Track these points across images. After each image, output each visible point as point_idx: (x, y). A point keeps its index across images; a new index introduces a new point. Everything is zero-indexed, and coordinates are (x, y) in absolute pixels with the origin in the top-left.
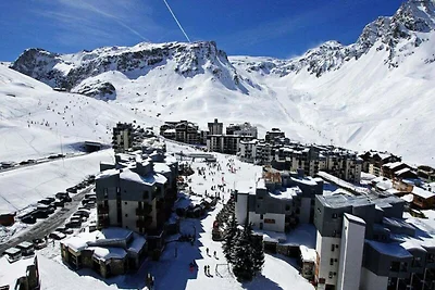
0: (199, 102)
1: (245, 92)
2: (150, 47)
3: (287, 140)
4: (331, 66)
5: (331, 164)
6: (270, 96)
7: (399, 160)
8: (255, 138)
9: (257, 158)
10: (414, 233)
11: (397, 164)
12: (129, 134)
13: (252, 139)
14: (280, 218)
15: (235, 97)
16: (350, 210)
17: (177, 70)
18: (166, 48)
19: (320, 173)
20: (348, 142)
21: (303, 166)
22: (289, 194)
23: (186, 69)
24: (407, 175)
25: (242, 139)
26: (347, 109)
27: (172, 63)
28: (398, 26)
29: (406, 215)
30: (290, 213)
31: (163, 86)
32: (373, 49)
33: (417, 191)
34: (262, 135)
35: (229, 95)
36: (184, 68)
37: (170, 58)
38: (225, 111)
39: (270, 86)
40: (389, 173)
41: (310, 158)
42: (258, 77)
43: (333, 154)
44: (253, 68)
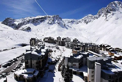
0: (54, 32)
1: (67, 29)
2: (41, 17)
3: (79, 42)
4: (90, 21)
5: (91, 48)
6: (74, 29)
7: (110, 46)
8: (70, 41)
10: (115, 67)
11: (110, 48)
12: (34, 41)
14: (77, 64)
15: (64, 30)
16: (96, 61)
17: (48, 23)
18: (45, 17)
19: (88, 51)
20: (96, 42)
21: (83, 49)
22: (80, 57)
23: (51, 23)
24: (113, 51)
25: (66, 42)
26: (95, 33)
27: (47, 21)
28: (108, 10)
29: (112, 62)
30: (80, 62)
31: (44, 28)
32: (101, 16)
33: (115, 55)
34: (72, 41)
35: (63, 30)
36: (50, 22)
38: (62, 34)
39: (74, 27)
41: (85, 47)
42: (70, 24)
43: (92, 45)
44: (69, 22)
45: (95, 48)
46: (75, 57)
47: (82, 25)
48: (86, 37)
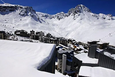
0: (27, 25)
1: (41, 22)
2: (10, 5)
4: (62, 18)
5: (62, 42)
7: (75, 41)
9: (44, 41)
12: (4, 34)
13: (43, 36)
15: (38, 24)
17: (20, 14)
18: (16, 6)
19: (59, 44)
23: (23, 14)
24: (76, 44)
26: (65, 29)
27: (18, 12)
28: (75, 11)
29: (74, 53)
31: (15, 19)
32: (71, 15)
33: (77, 48)
34: (45, 35)
37: (17, 10)
38: (35, 27)
39: (48, 21)
41: (57, 41)
42: (44, 19)
43: (62, 40)
44: (43, 16)
45: (64, 42)
47: (55, 21)
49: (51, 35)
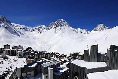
1: (19, 35)
4: (44, 31)
5: (45, 56)
6: (27, 37)
7: (58, 53)
8: (23, 50)
9: (23, 56)
10: (62, 69)
11: (58, 54)
13: (21, 50)
14: (32, 73)
15: (15, 37)
16: (49, 66)
19: (42, 58)
20: (48, 50)
21: (38, 57)
22: (34, 65)
24: (60, 57)
25: (18, 50)
26: (48, 42)
28: (57, 25)
29: (60, 65)
30: (35, 70)
33: (62, 60)
34: (25, 49)
35: (12, 36)
38: (11, 41)
39: (27, 34)
40: (57, 57)
41: (39, 55)
42: (23, 31)
43: (45, 53)
44: (21, 28)
45: (48, 55)
46: (29, 67)
48: (40, 46)
49: (31, 49)
